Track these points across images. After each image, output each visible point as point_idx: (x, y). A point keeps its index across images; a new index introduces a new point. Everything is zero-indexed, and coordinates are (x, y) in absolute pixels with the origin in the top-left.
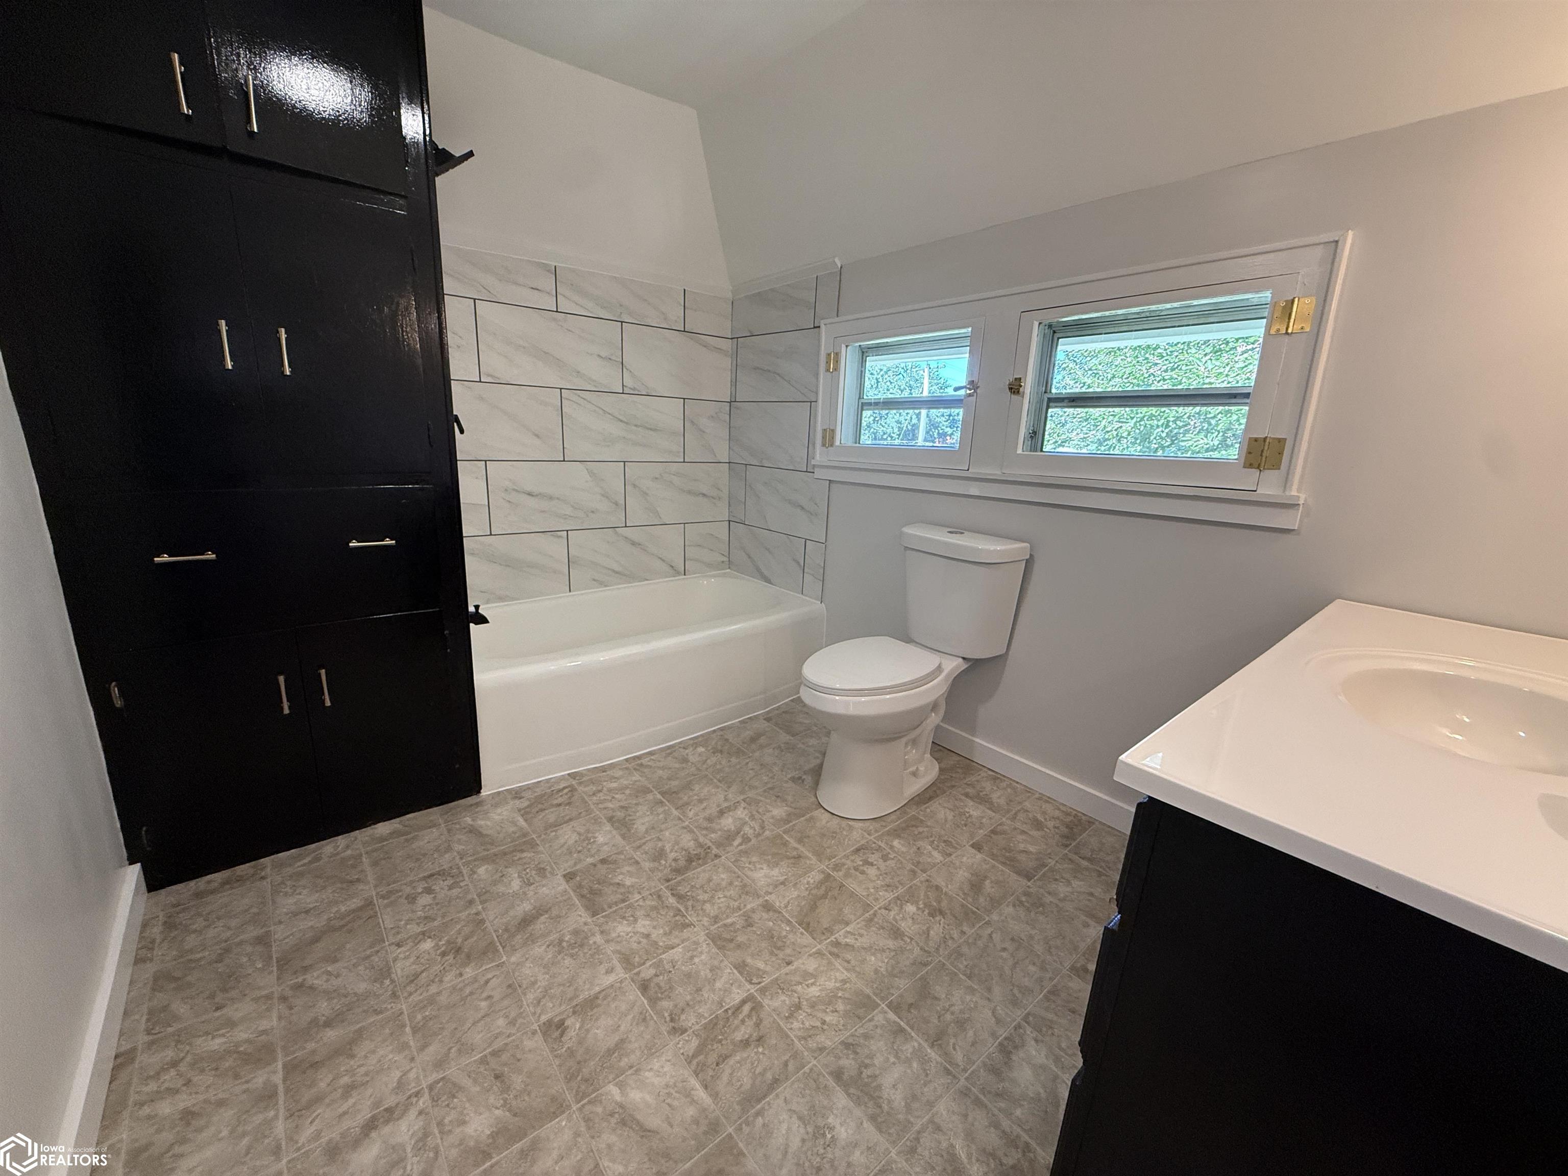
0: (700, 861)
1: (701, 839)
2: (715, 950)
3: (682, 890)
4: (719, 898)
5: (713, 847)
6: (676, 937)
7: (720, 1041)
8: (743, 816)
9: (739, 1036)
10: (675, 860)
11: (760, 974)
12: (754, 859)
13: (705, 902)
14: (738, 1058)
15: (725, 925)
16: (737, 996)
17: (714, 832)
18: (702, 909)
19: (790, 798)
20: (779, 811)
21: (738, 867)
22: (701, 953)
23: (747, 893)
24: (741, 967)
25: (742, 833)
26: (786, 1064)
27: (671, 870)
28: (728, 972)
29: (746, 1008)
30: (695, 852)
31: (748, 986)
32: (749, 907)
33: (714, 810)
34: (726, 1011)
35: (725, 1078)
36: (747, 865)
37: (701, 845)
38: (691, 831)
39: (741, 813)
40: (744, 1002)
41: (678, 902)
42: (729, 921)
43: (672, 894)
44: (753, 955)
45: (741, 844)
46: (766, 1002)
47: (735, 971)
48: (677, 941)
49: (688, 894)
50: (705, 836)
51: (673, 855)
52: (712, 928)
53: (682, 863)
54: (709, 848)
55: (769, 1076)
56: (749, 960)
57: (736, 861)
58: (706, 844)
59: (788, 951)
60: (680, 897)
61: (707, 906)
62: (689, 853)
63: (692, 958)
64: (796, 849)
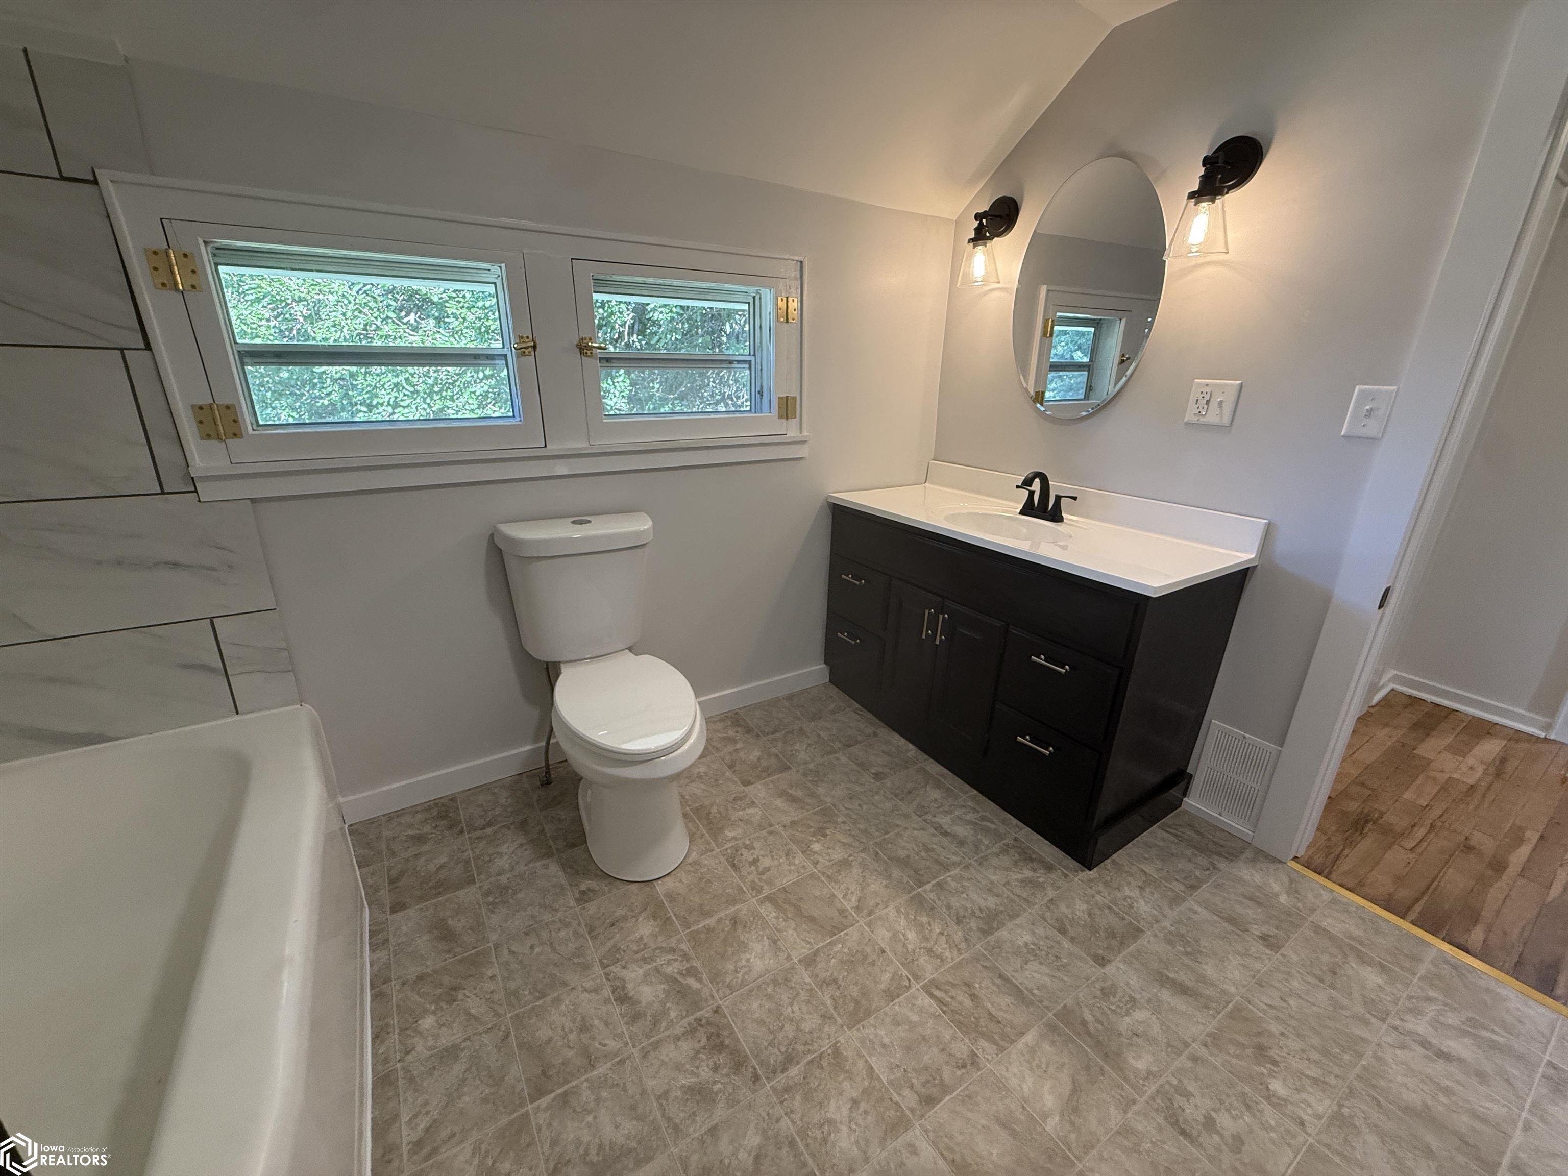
0: (726, 1033)
1: (678, 1030)
2: (872, 1020)
3: (774, 1057)
4: (793, 1012)
5: (698, 1014)
6: (854, 1064)
7: (977, 1019)
8: (641, 972)
9: (968, 1003)
10: (716, 1069)
11: (896, 976)
12: (730, 967)
13: (798, 1029)
14: (989, 1005)
15: (835, 1008)
16: (925, 1001)
17: (665, 1012)
18: (810, 1032)
19: (620, 912)
20: (645, 928)
21: (743, 984)
22: (876, 1035)
23: (787, 980)
24: (891, 995)
25: (676, 976)
26: (985, 967)
27: (735, 1074)
28: (899, 1007)
29: (938, 993)
30: (704, 1040)
31: (913, 990)
32: (808, 980)
33: (616, 1011)
34: (944, 1012)
35: (1008, 1017)
36: (740, 975)
37: (691, 1032)
38: (656, 1045)
39: (633, 974)
40: (932, 995)
41: (798, 1063)
42: (829, 1003)
43: (783, 1072)
44: (876, 983)
45: (700, 980)
46: (929, 977)
47: (897, 1001)
48: (861, 1063)
49: (783, 1049)
50: (671, 1024)
51: (705, 1073)
52: (839, 1021)
53: (722, 1059)
54: (698, 1020)
55: (998, 981)
56: (882, 986)
57: (729, 986)
58: (689, 1024)
59: (868, 950)
60: (789, 1060)
61: (806, 1026)
62: (704, 1048)
63: (884, 1046)
64: (719, 921)
